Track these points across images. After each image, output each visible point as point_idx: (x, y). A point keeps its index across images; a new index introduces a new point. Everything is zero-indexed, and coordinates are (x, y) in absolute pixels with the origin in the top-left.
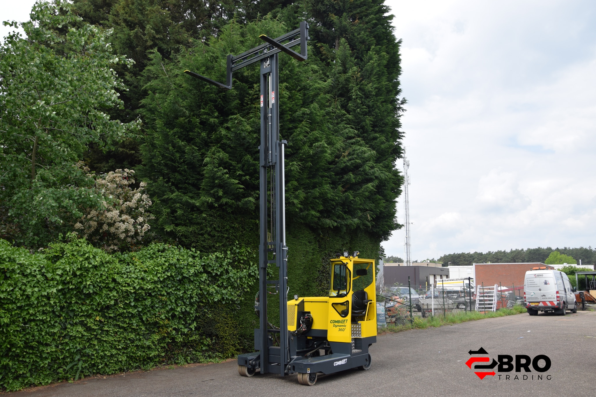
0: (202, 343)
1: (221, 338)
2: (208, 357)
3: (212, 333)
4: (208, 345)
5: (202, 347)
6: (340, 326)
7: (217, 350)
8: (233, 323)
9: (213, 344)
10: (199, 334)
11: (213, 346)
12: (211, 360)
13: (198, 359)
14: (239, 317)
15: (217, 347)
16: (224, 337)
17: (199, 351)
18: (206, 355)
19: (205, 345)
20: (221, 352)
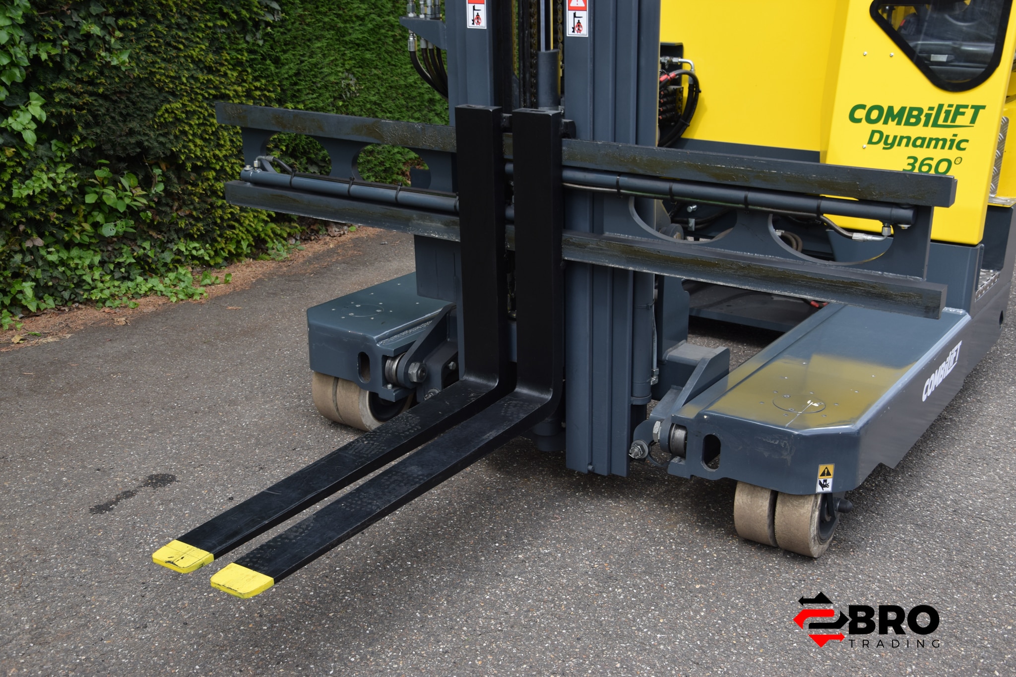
0: (99, 205)
1: (195, 168)
2: (135, 272)
3: (145, 151)
4: (132, 212)
5: (96, 225)
6: (924, 142)
7: (178, 231)
8: (249, 94)
9: (159, 205)
10: (70, 158)
11: (158, 212)
12: (154, 281)
13: (80, 283)
14: (277, 61)
15: (180, 217)
16: (208, 166)
17: (81, 246)
18: (127, 258)
19: (112, 214)
20: (202, 238)
